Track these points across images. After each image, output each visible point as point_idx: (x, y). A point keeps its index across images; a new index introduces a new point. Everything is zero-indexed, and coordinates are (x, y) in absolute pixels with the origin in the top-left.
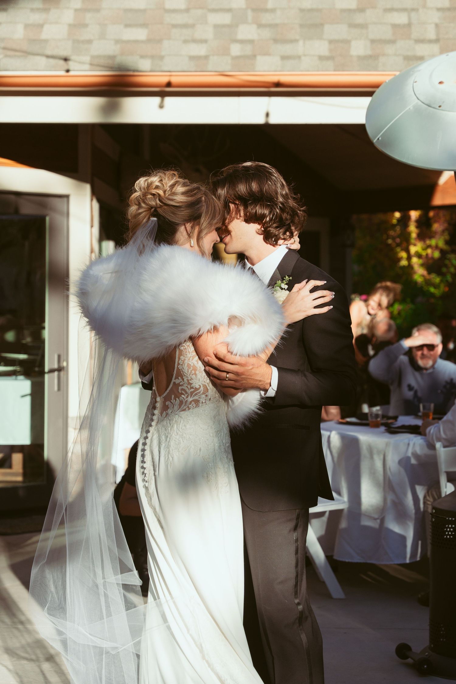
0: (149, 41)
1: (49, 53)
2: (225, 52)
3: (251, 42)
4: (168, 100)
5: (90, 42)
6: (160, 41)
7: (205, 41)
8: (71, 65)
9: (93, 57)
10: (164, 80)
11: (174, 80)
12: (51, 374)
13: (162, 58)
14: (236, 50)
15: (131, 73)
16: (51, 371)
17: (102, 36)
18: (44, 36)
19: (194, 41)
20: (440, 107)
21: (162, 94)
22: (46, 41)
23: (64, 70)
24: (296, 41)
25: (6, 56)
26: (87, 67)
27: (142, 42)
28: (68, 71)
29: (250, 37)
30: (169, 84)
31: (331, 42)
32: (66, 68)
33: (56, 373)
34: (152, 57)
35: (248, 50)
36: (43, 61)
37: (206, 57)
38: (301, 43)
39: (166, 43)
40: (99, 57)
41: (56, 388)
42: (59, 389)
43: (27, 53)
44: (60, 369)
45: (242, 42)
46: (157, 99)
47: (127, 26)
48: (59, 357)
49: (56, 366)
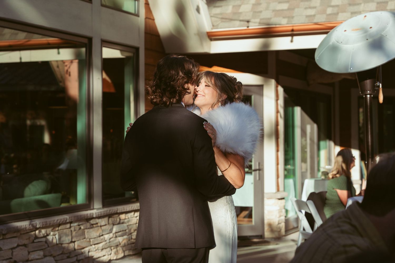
0: (289, 9)
1: (241, 18)
2: (324, 12)
3: (337, 6)
4: (295, 38)
5: (261, 12)
6: (293, 9)
7: (315, 8)
8: (250, 24)
9: (261, 19)
10: (290, 28)
11: (295, 28)
12: (255, 172)
13: (293, 17)
14: (329, 11)
15: (277, 26)
16: (255, 170)
17: (267, 9)
18: (241, 10)
19: (310, 8)
20: (342, 42)
21: (292, 35)
22: (241, 13)
23: (246, 27)
24: (360, 4)
25: (222, 22)
26: (257, 24)
27: (285, 10)
28: (248, 27)
29: (337, 4)
30: (293, 30)
31: (378, 3)
32: (247, 26)
33: (258, 172)
34: (289, 17)
35: (335, 10)
36: (238, 23)
37: (314, 16)
38: (363, 5)
39: (296, 10)
40: (263, 19)
41: (258, 178)
42: (259, 179)
43: (231, 20)
44: (259, 170)
45: (333, 6)
46: (290, 38)
47: (280, 3)
48: (259, 164)
49: (257, 168)
